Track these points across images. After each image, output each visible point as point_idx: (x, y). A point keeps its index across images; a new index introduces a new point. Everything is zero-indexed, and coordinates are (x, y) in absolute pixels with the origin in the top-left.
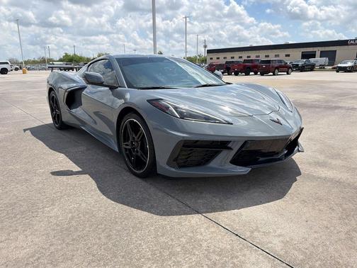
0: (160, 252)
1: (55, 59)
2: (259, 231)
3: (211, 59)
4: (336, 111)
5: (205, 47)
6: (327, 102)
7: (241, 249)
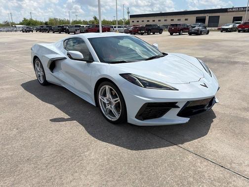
0: (181, 183)
1: (16, 23)
2: (234, 163)
3: (133, 22)
4: (236, 65)
5: (128, 13)
6: (226, 57)
7: (230, 177)
